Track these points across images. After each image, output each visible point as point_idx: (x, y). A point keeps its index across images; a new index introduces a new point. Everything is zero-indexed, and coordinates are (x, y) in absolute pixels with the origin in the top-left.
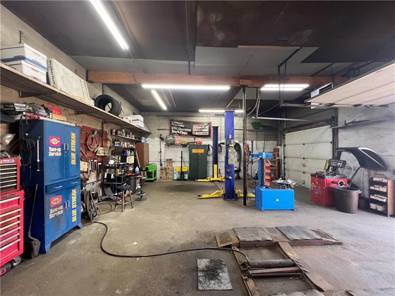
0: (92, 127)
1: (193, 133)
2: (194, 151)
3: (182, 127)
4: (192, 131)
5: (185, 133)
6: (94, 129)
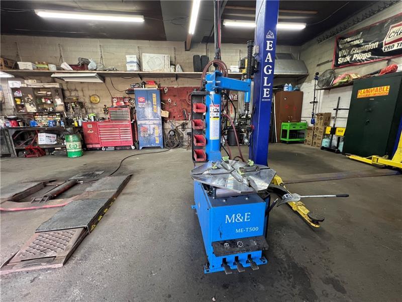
0: (193, 86)
1: (385, 49)
2: (362, 94)
3: (358, 46)
4: (381, 46)
5: (365, 56)
6: (195, 88)
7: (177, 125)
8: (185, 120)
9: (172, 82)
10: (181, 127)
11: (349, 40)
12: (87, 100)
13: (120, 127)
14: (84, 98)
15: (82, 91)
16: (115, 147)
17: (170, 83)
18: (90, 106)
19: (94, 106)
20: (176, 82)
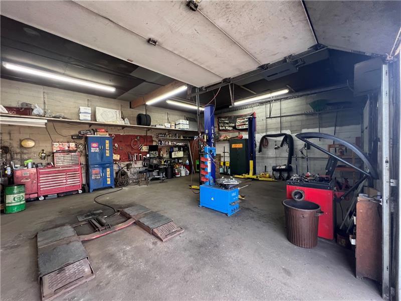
0: (136, 134)
1: (237, 128)
2: (233, 146)
3: (227, 123)
4: (235, 125)
5: (230, 129)
6: (138, 136)
7: (122, 166)
8: (130, 161)
9: (118, 130)
10: (126, 167)
11: (223, 119)
12: (15, 145)
13: (68, 172)
14: (11, 141)
15: (10, 134)
16: (58, 194)
17: (117, 131)
18: (18, 150)
19: (25, 151)
20: (122, 131)
